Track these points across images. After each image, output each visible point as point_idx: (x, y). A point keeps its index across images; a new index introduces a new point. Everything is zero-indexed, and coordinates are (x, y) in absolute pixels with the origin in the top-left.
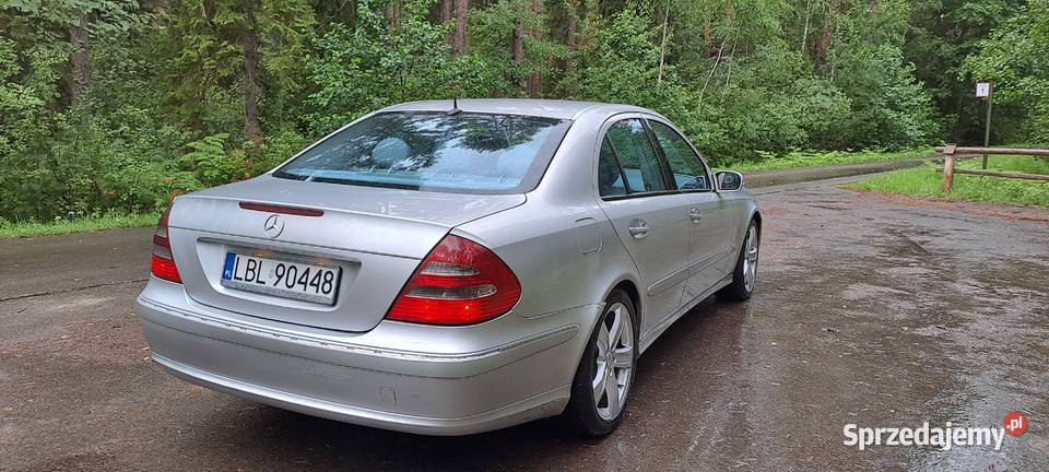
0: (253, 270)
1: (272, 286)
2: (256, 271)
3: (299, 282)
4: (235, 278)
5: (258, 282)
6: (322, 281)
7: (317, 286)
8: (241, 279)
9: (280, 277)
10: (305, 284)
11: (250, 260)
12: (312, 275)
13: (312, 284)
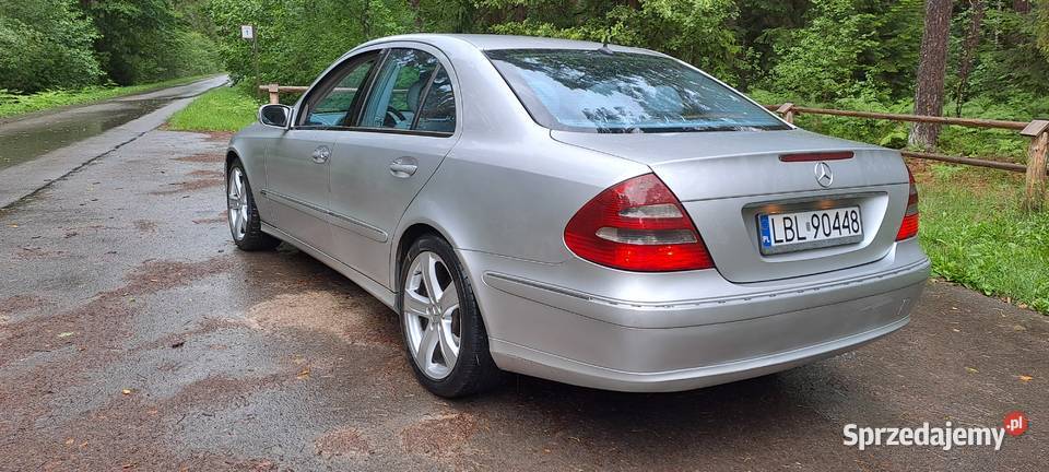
0: (790, 228)
1: (813, 239)
2: (794, 228)
3: (835, 228)
4: (776, 242)
5: (799, 239)
6: (851, 221)
7: (848, 227)
8: (782, 241)
9: (817, 228)
10: (839, 228)
11: (785, 219)
12: (842, 218)
13: (844, 227)
